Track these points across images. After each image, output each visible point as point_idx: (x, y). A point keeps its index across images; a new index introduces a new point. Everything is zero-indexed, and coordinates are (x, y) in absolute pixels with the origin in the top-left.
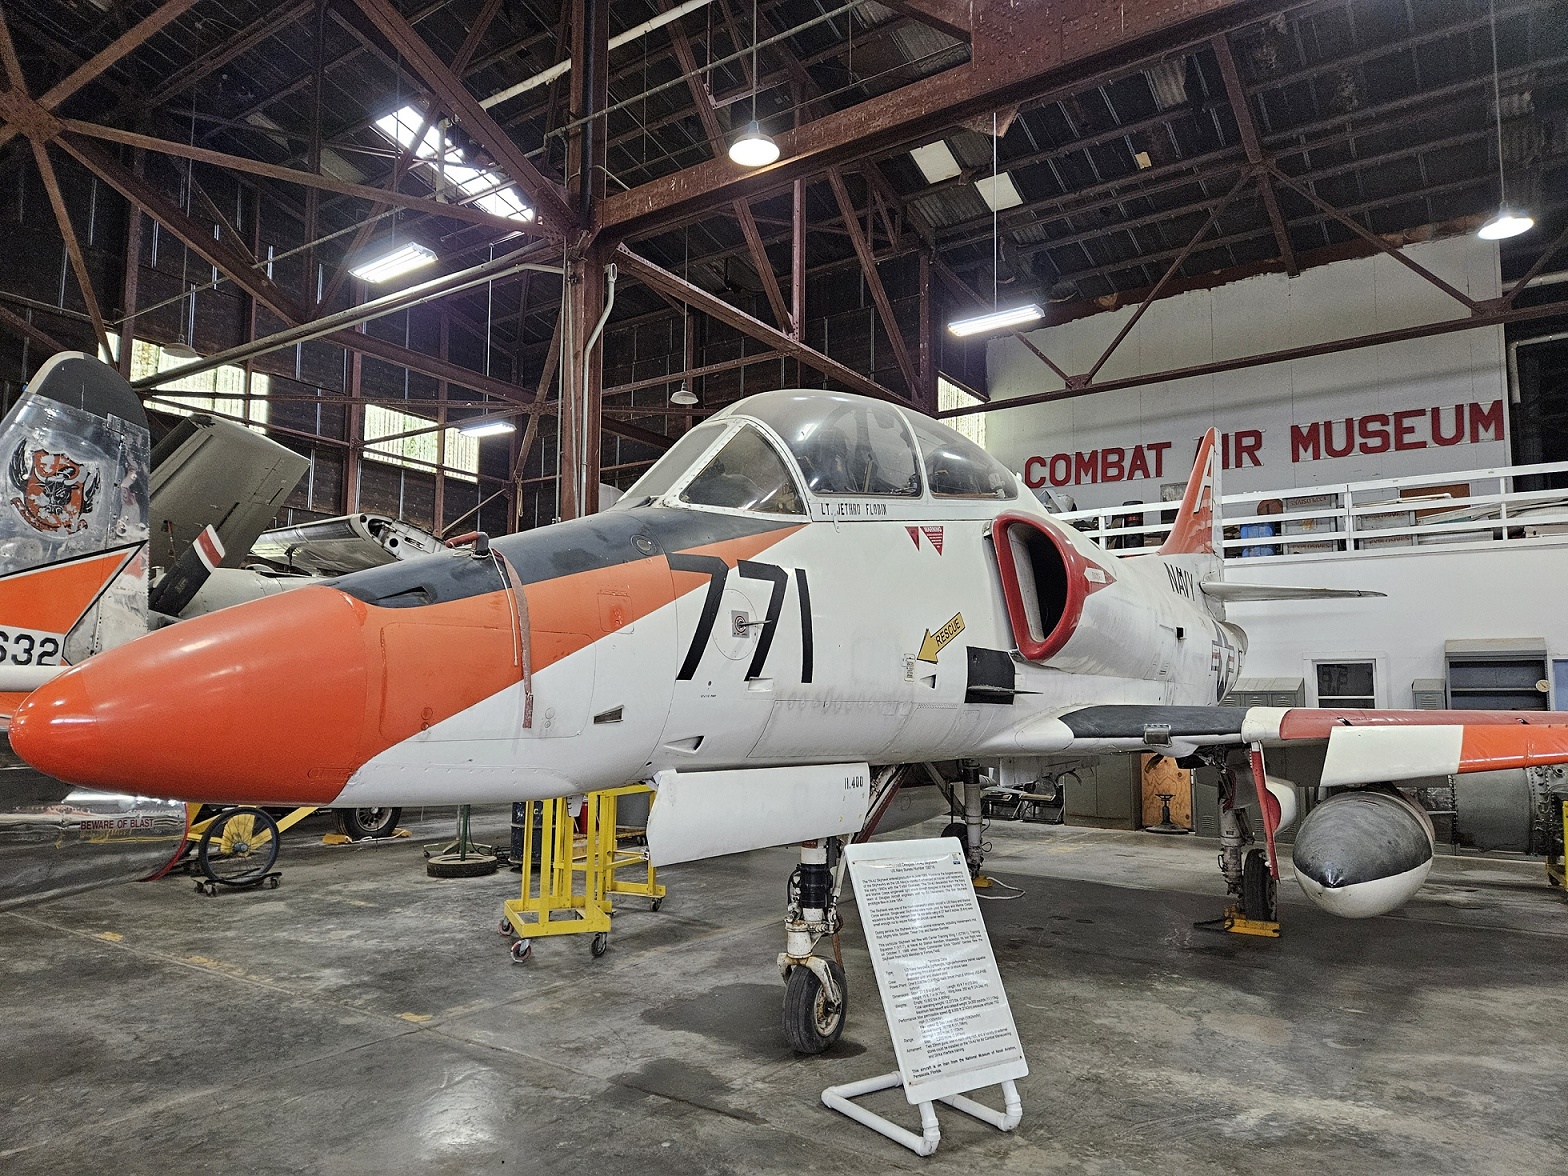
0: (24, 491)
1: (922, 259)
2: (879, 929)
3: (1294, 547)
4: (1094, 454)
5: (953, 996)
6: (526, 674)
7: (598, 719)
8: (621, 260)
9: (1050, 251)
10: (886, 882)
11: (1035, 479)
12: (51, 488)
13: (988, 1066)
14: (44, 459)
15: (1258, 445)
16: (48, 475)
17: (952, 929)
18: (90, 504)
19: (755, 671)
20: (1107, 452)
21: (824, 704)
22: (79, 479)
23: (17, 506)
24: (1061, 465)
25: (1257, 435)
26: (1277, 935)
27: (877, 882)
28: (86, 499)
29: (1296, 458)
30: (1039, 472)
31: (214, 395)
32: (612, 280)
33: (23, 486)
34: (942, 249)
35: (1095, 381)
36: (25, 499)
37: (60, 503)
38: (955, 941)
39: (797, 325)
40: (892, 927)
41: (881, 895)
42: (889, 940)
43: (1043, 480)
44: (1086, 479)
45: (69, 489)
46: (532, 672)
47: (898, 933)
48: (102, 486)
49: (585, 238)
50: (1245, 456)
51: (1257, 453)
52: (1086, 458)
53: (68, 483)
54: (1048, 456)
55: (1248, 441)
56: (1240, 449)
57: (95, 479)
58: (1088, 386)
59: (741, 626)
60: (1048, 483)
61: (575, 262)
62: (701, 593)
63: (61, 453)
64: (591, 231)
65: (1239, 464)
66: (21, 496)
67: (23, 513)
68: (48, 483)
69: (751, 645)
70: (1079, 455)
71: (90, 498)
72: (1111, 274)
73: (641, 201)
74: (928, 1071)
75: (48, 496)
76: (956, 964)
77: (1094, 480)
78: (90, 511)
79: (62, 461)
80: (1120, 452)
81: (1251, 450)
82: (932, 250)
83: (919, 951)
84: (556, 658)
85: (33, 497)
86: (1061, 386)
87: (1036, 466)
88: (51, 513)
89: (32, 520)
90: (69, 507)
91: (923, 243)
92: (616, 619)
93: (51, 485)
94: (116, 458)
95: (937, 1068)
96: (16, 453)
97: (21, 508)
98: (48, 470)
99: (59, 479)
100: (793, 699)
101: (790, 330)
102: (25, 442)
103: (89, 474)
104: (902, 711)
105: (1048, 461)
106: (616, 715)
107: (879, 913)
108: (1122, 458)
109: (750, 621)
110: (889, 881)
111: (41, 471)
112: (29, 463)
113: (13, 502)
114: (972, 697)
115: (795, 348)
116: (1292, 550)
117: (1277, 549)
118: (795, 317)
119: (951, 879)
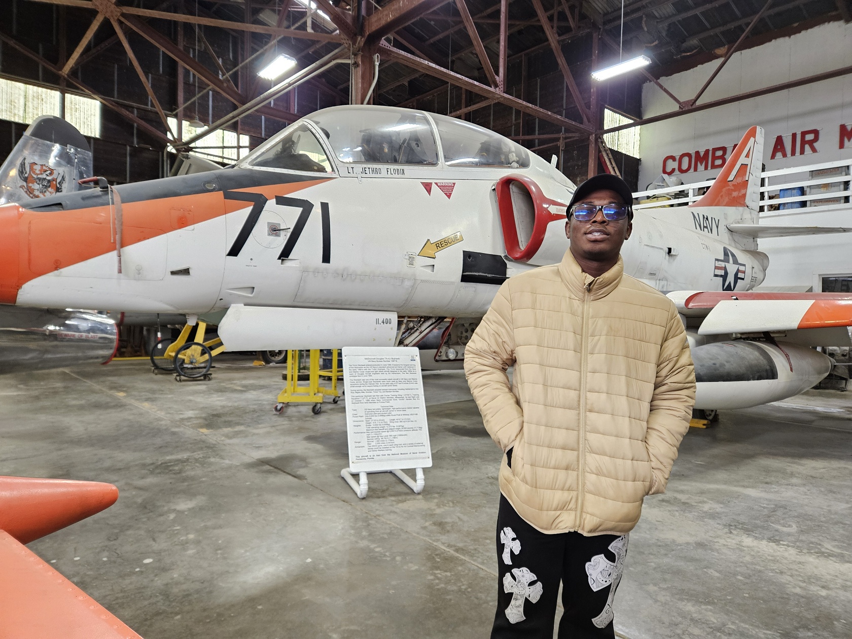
0: (26, 182)
1: (594, 35)
2: (353, 388)
3: (814, 202)
4: (707, 151)
5: (392, 424)
6: (118, 246)
7: (173, 273)
8: (382, 51)
9: (679, 21)
10: (363, 366)
11: (669, 170)
12: (40, 180)
13: (405, 459)
14: (35, 167)
15: (816, 139)
16: (38, 174)
17: (401, 392)
18: (61, 189)
19: (285, 254)
20: (715, 150)
21: (342, 275)
22: (54, 176)
23: (23, 189)
24: (686, 160)
25: (816, 132)
26: (705, 427)
27: (358, 366)
28: (58, 186)
29: (842, 146)
30: (671, 165)
31: (224, 147)
32: (377, 64)
33: (26, 180)
34: (607, 27)
35: (698, 103)
36: (27, 186)
37: (45, 188)
38: (401, 398)
39: (502, 83)
40: (362, 388)
41: (359, 373)
42: (359, 394)
43: (673, 170)
44: (701, 167)
45: (49, 181)
46: (122, 246)
47: (365, 391)
48: (67, 179)
49: (361, 41)
50: (807, 147)
51: (815, 144)
52: (702, 154)
53: (48, 178)
54: (677, 155)
55: (810, 137)
56: (803, 142)
57: (63, 177)
58: (694, 107)
59: (275, 230)
60: (677, 172)
61: (355, 55)
62: (246, 212)
63: (43, 164)
64: (363, 36)
65: (802, 152)
66: (25, 184)
67: (26, 192)
68: (38, 178)
69: (282, 241)
70: (697, 153)
71: (61, 185)
72: (723, 33)
73: (386, 15)
74: (366, 458)
75: (38, 184)
76: (399, 409)
77: (706, 168)
78: (61, 191)
79: (44, 168)
80: (724, 149)
81: (811, 143)
82: (600, 29)
83: (376, 401)
84: (140, 240)
85: (30, 185)
86: (676, 108)
87: (670, 162)
88: (41, 192)
89: (31, 195)
90: (50, 189)
91: (594, 26)
92: (182, 223)
93: (40, 179)
94: (73, 166)
95: (372, 457)
96: (21, 164)
97: (25, 190)
98: (38, 172)
99: (44, 176)
100: (316, 271)
101: (496, 86)
102: (25, 159)
103: (59, 174)
104: (407, 284)
105: (677, 158)
106: (186, 272)
107: (355, 381)
108: (725, 153)
109: (282, 228)
110: (366, 366)
111: (34, 172)
112: (28, 169)
113: (21, 187)
114: (465, 279)
115: (499, 97)
116: (813, 204)
117: (803, 204)
118: (500, 78)
119: (407, 368)
